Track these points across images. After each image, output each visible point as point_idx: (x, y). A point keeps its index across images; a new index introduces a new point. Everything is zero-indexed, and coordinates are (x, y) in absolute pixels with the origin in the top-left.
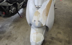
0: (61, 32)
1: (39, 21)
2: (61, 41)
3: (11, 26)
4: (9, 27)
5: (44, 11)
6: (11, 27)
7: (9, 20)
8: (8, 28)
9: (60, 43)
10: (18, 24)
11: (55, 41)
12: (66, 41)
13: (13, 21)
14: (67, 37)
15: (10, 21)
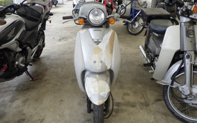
0: (129, 92)
1: (101, 62)
2: (133, 106)
3: (16, 99)
4: (10, 104)
5: (107, 47)
6: (18, 103)
7: (3, 90)
8: (8, 106)
9: (134, 109)
10: (33, 94)
11: (124, 107)
12: (142, 103)
13: (16, 90)
14: (141, 98)
15: (6, 92)
